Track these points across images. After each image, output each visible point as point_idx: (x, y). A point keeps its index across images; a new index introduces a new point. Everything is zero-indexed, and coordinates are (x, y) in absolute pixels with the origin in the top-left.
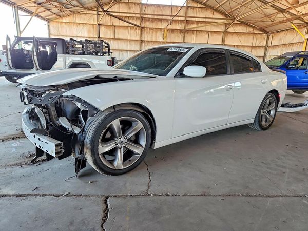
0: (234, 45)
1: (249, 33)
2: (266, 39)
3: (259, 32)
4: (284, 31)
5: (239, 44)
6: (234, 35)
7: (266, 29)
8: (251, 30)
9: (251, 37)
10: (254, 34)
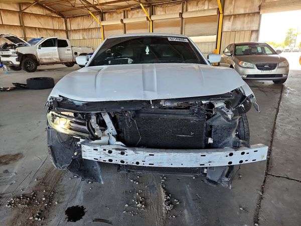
0: (35, 28)
1: (47, 16)
2: (64, 23)
3: (56, 16)
4: (79, 16)
5: (40, 27)
6: (32, 17)
7: (62, 13)
8: (48, 12)
9: (50, 20)
10: (52, 17)
